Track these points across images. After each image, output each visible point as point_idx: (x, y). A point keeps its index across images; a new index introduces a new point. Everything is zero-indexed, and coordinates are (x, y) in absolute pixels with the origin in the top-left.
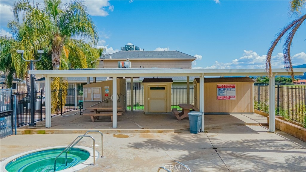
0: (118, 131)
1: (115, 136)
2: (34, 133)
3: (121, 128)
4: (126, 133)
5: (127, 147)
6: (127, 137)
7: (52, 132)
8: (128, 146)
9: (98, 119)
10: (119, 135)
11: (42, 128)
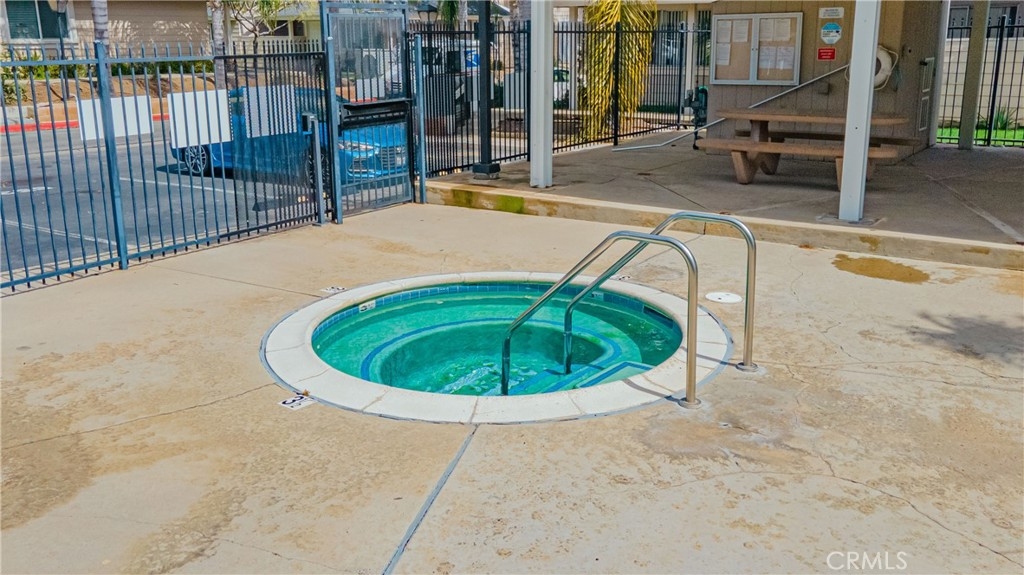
0: (864, 239)
1: (842, 263)
2: (485, 202)
3: (883, 227)
4: (910, 255)
5: (907, 339)
6: (915, 277)
7: (552, 209)
8: (914, 331)
9: (768, 173)
10: (872, 260)
11: (517, 186)
